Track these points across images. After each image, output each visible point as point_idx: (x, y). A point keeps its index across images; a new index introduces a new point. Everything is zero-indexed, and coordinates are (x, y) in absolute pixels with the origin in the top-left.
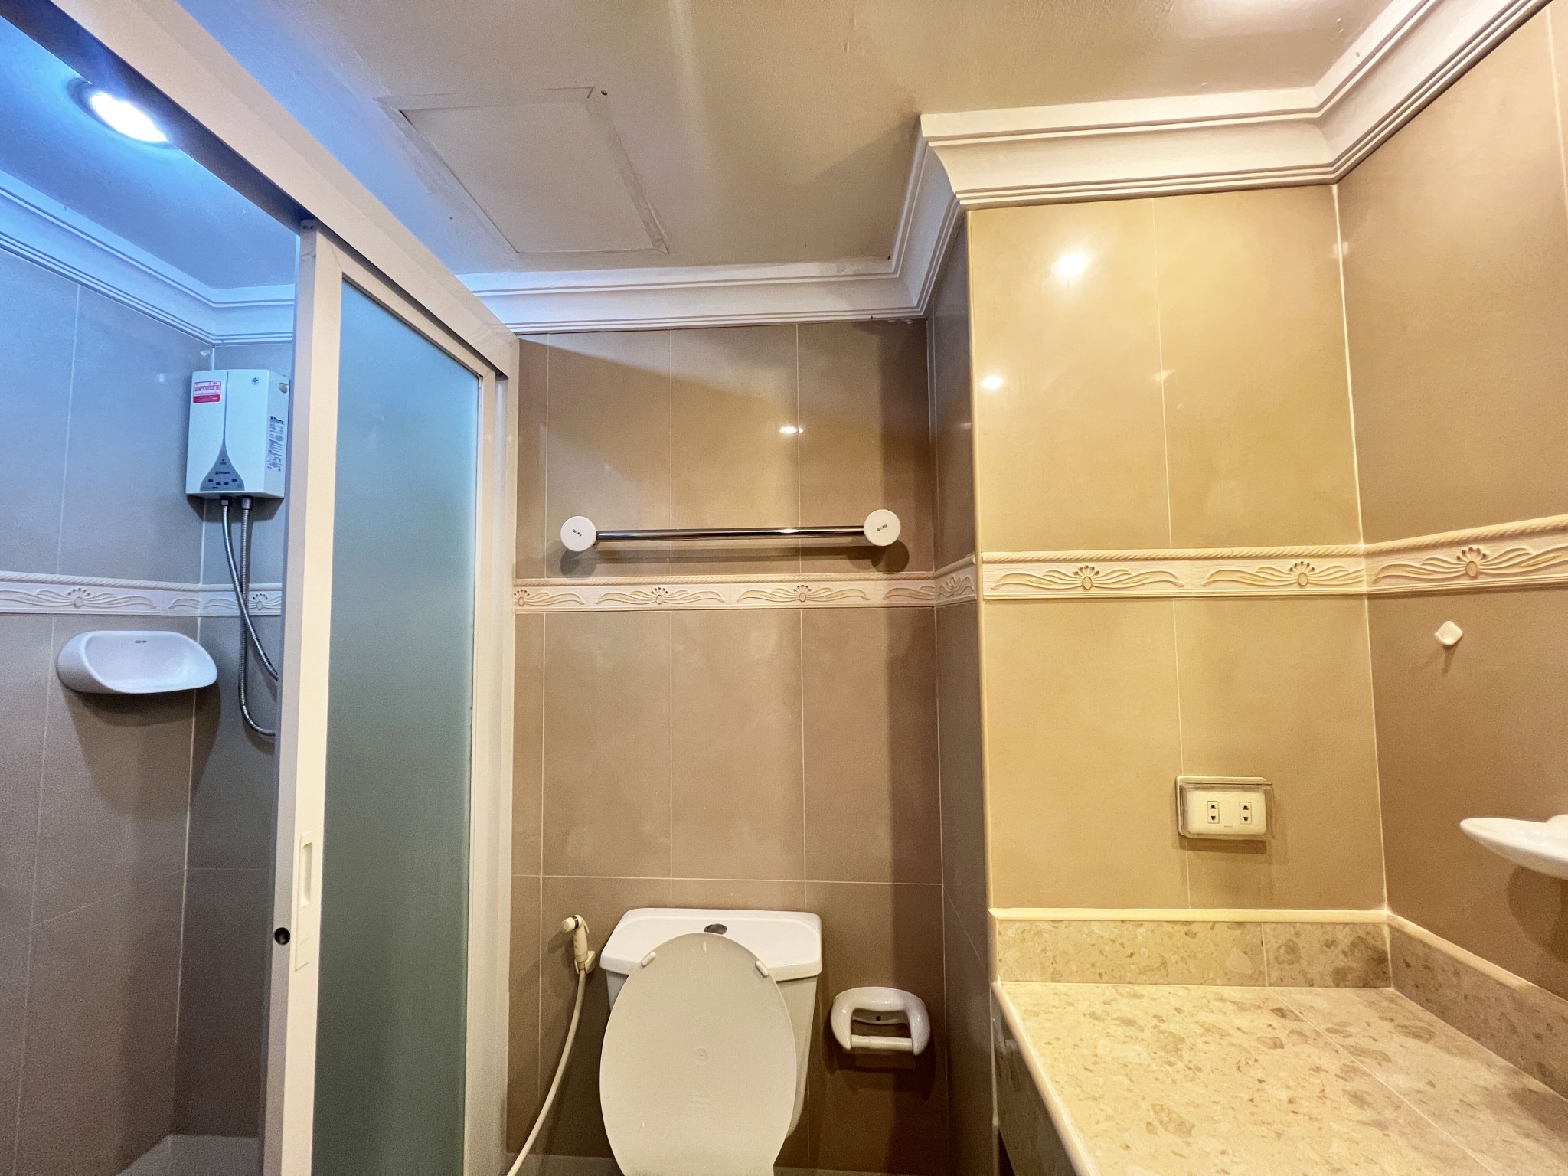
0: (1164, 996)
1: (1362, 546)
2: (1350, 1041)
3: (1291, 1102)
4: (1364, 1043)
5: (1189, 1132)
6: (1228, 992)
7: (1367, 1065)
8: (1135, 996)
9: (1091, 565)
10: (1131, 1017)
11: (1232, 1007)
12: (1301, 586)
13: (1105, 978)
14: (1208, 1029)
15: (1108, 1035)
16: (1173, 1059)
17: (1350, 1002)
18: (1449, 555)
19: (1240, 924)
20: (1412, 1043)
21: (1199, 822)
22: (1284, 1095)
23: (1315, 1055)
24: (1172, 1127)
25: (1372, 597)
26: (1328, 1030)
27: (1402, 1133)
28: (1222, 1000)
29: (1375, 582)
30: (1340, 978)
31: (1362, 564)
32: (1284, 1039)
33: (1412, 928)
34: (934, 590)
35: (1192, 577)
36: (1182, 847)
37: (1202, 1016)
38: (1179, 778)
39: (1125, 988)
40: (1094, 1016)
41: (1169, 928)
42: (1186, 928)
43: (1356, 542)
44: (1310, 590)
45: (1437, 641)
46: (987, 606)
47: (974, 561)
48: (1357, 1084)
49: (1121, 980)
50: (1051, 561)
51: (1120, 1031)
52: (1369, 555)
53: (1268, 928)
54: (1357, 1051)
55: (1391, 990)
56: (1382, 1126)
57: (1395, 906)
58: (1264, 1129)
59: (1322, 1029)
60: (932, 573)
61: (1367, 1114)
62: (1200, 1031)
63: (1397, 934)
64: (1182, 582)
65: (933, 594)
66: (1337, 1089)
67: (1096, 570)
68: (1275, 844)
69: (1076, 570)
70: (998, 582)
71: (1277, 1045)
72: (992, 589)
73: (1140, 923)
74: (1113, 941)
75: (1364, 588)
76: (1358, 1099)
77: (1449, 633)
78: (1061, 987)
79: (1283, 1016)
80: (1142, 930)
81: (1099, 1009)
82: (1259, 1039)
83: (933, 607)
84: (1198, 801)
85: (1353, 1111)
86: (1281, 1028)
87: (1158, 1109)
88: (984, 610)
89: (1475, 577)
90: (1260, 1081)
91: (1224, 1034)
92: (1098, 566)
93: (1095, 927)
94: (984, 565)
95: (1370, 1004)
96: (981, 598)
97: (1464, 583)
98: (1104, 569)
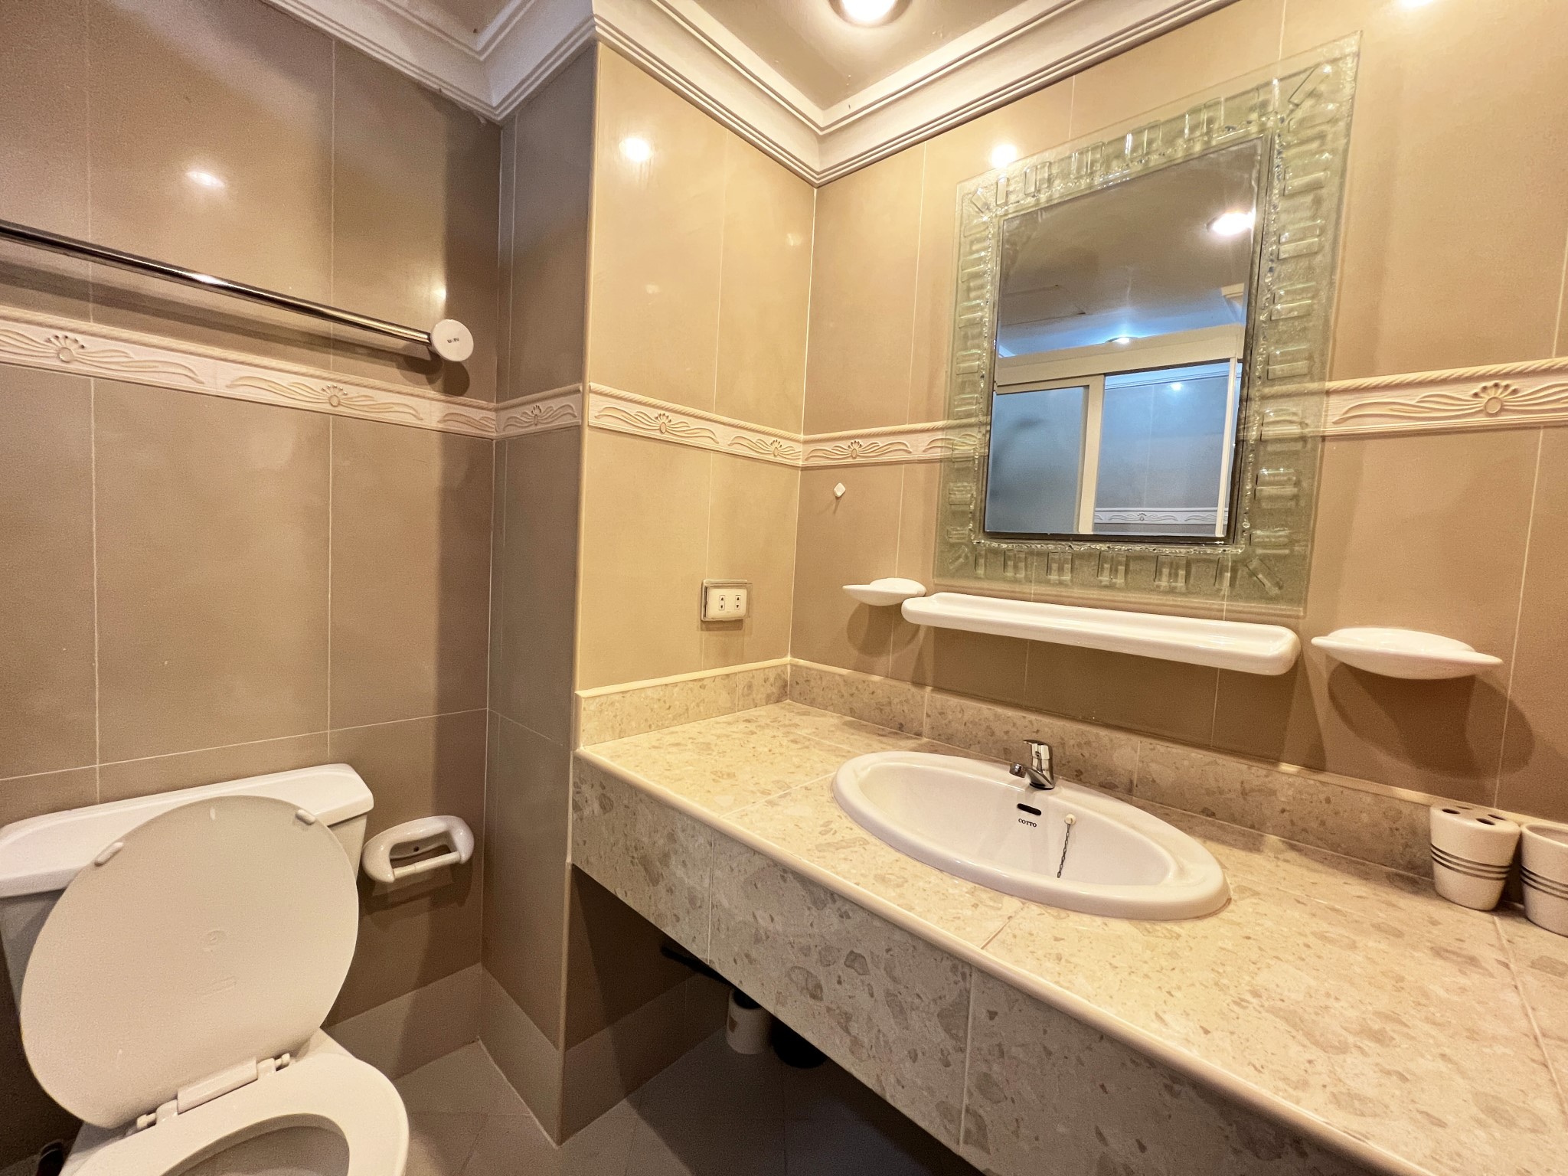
0: (692, 728)
1: (802, 437)
2: (780, 723)
3: (770, 751)
4: (787, 722)
5: (734, 776)
6: (723, 718)
7: (793, 730)
8: (673, 733)
9: (667, 414)
10: (676, 742)
11: (725, 725)
12: (775, 456)
13: (653, 727)
14: (719, 737)
15: (669, 753)
16: (710, 752)
17: (774, 709)
18: (844, 444)
19: (728, 675)
20: (804, 717)
21: (714, 612)
22: (766, 750)
23: (769, 732)
24: (725, 777)
25: (804, 469)
26: (771, 722)
27: (814, 747)
28: (718, 723)
29: (806, 460)
30: (769, 700)
31: (799, 448)
32: (755, 730)
33: (802, 662)
34: (494, 423)
35: (723, 437)
36: (708, 629)
37: (713, 732)
38: (704, 581)
39: (665, 731)
40: (654, 747)
41: (691, 685)
42: (700, 683)
43: (800, 433)
44: (779, 459)
45: (834, 493)
46: (590, 432)
47: (581, 389)
48: (791, 737)
49: (663, 727)
50: (640, 403)
51: (674, 749)
52: (806, 442)
53: (740, 676)
54: (785, 726)
55: (788, 701)
56: (807, 747)
57: (794, 655)
58: (765, 764)
59: (768, 722)
60: (493, 405)
61: (799, 746)
62: (716, 738)
63: (794, 668)
64: (718, 440)
65: (493, 426)
66: (785, 742)
67: (670, 418)
68: (747, 622)
69: (657, 415)
70: (599, 412)
71: (753, 733)
72: (596, 417)
73: (675, 684)
74: (659, 700)
75: (800, 463)
76: (794, 742)
77: (840, 489)
78: (625, 740)
79: (749, 722)
80: (676, 690)
81: (656, 744)
82: (744, 733)
83: (492, 440)
84: (715, 595)
85: (794, 746)
86: (752, 727)
87: (714, 773)
88: (587, 433)
89: (855, 458)
90: (754, 748)
91: (728, 736)
92: (671, 415)
93: (649, 692)
94: (590, 394)
95: (783, 708)
96: (586, 423)
97: (850, 461)
98: (676, 419)
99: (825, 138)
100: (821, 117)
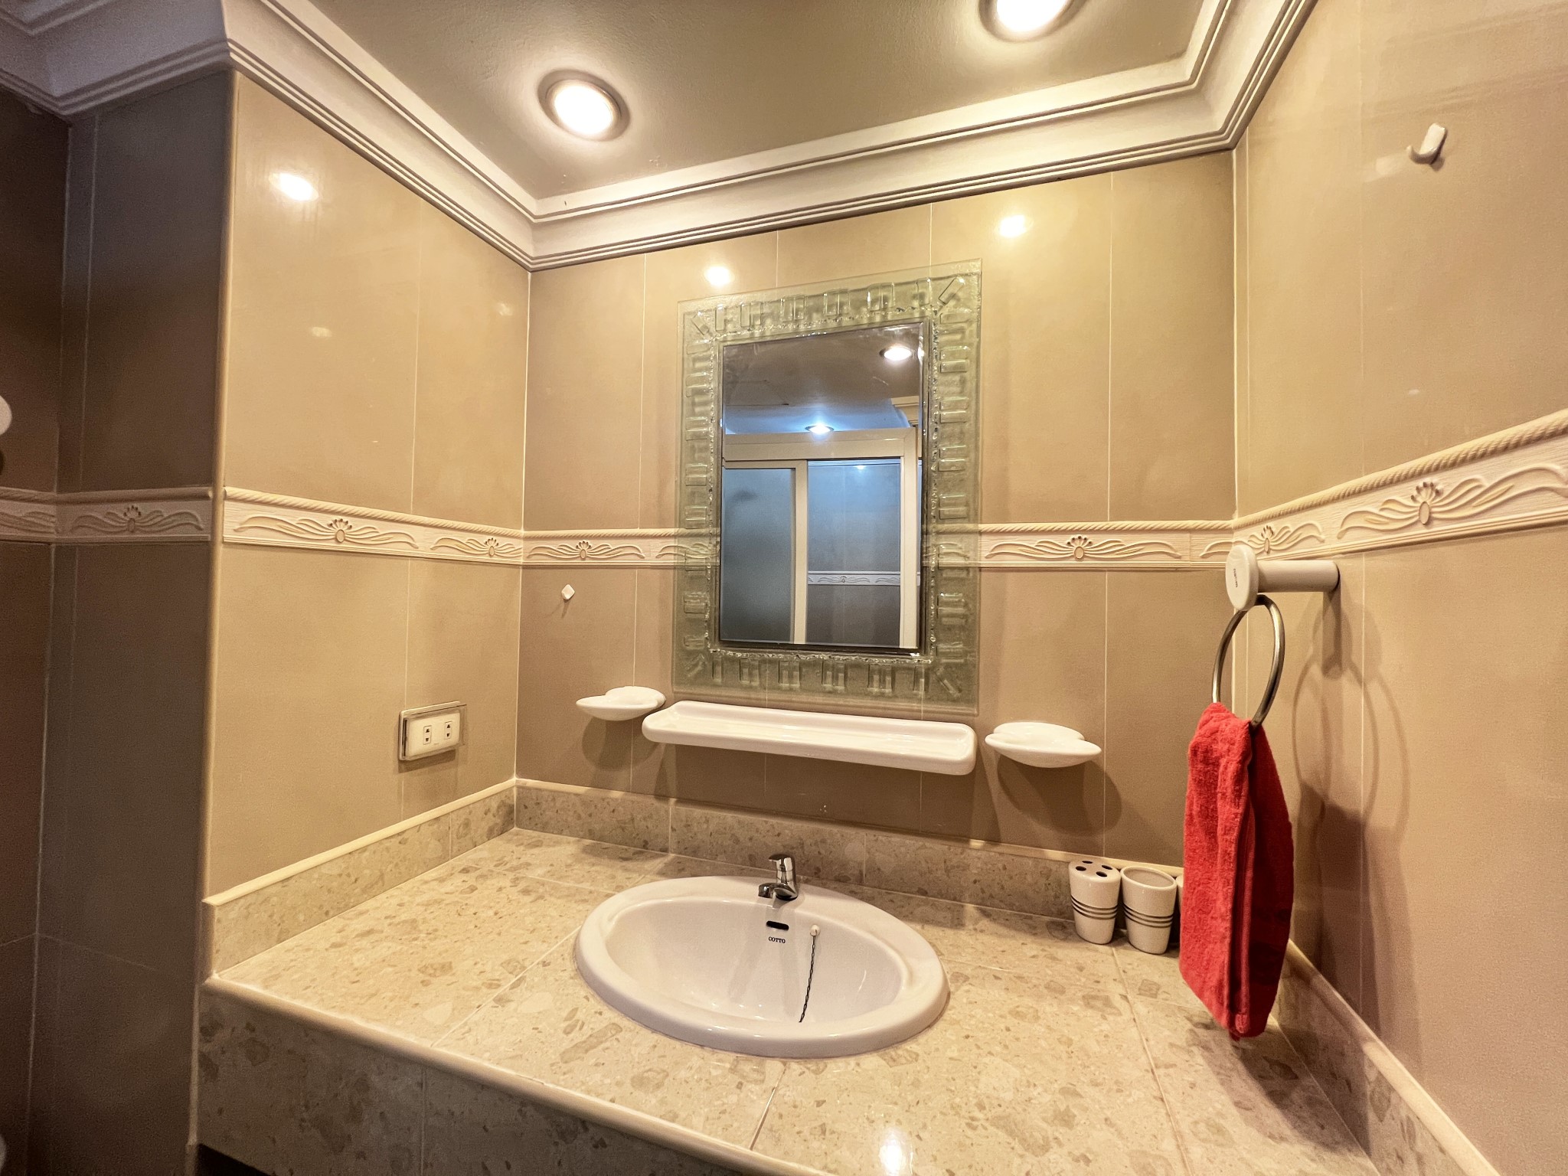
0: (386, 902)
1: (522, 532)
2: (508, 866)
3: (496, 914)
4: (515, 863)
5: (451, 968)
6: (432, 874)
7: (523, 873)
8: (361, 913)
9: (345, 519)
10: (367, 929)
11: (435, 883)
12: (491, 556)
13: (331, 913)
14: (428, 904)
15: (357, 951)
16: (415, 936)
17: (499, 846)
18: (572, 544)
19: (437, 819)
20: (536, 851)
21: (417, 745)
22: (491, 913)
23: (494, 883)
24: (438, 973)
25: (526, 567)
26: (495, 866)
27: (551, 895)
28: (426, 882)
29: (528, 557)
30: (491, 834)
31: (520, 544)
32: (475, 884)
33: (531, 782)
34: (54, 520)
35: (424, 541)
36: (408, 770)
37: (418, 900)
38: (403, 712)
39: (350, 913)
40: (335, 945)
41: (387, 844)
42: (400, 838)
43: (520, 529)
44: (496, 559)
45: (562, 595)
46: (227, 550)
47: (210, 494)
48: (522, 885)
49: (347, 907)
50: (306, 509)
51: (364, 943)
52: (527, 538)
53: (453, 816)
54: (514, 869)
55: (515, 829)
56: (541, 897)
57: (522, 773)
58: (490, 937)
59: (492, 867)
60: (53, 494)
61: (533, 896)
62: (423, 908)
63: (521, 790)
64: (417, 544)
65: (52, 525)
66: (514, 893)
67: (349, 524)
68: (461, 750)
69: (331, 522)
70: (241, 524)
71: (473, 889)
72: (235, 530)
73: (364, 849)
74: (340, 875)
75: (521, 561)
76: (526, 892)
77: (568, 592)
78: (289, 943)
79: (468, 872)
80: (366, 854)
81: (337, 939)
82: (461, 892)
83: (49, 544)
84: (417, 729)
85: (527, 899)
86: (470, 879)
87: (422, 970)
88: (221, 553)
89: (584, 559)
90: (475, 914)
91: (439, 902)
92: (351, 521)
93: (324, 870)
94: (226, 502)
95: (509, 841)
96: (219, 539)
97: (578, 562)
98: (358, 524)
99: (541, 226)
100: (533, 205)
